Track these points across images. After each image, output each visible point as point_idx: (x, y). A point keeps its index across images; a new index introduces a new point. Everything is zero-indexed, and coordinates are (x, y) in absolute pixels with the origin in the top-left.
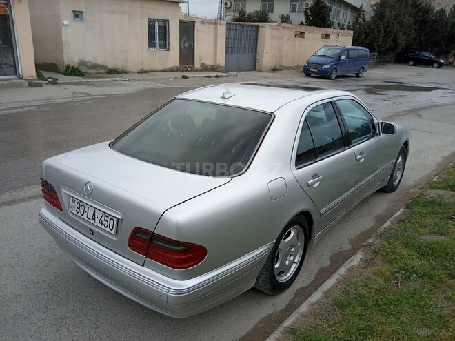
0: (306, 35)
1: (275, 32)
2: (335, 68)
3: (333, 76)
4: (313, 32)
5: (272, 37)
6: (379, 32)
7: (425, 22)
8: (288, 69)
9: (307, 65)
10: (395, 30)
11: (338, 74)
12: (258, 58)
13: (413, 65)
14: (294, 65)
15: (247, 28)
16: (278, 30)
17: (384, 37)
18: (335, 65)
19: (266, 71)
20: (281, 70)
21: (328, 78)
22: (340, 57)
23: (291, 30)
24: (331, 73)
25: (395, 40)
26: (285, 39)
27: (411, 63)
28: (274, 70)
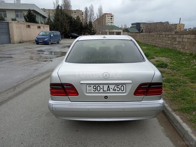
0: (31, 27)
1: (17, 25)
2: (50, 40)
3: (50, 43)
4: (34, 25)
5: (16, 28)
6: (59, 26)
7: (71, 22)
8: (26, 42)
9: (37, 39)
10: (64, 25)
11: (51, 42)
12: (11, 37)
13: (72, 39)
14: (28, 40)
15: (3, 23)
16: (18, 24)
17: (61, 28)
18: (50, 39)
19: (16, 43)
20: (23, 42)
21: (48, 44)
22: (51, 35)
23: (24, 24)
24: (49, 42)
25: (65, 29)
26: (22, 28)
27: (71, 38)
28: (20, 42)
